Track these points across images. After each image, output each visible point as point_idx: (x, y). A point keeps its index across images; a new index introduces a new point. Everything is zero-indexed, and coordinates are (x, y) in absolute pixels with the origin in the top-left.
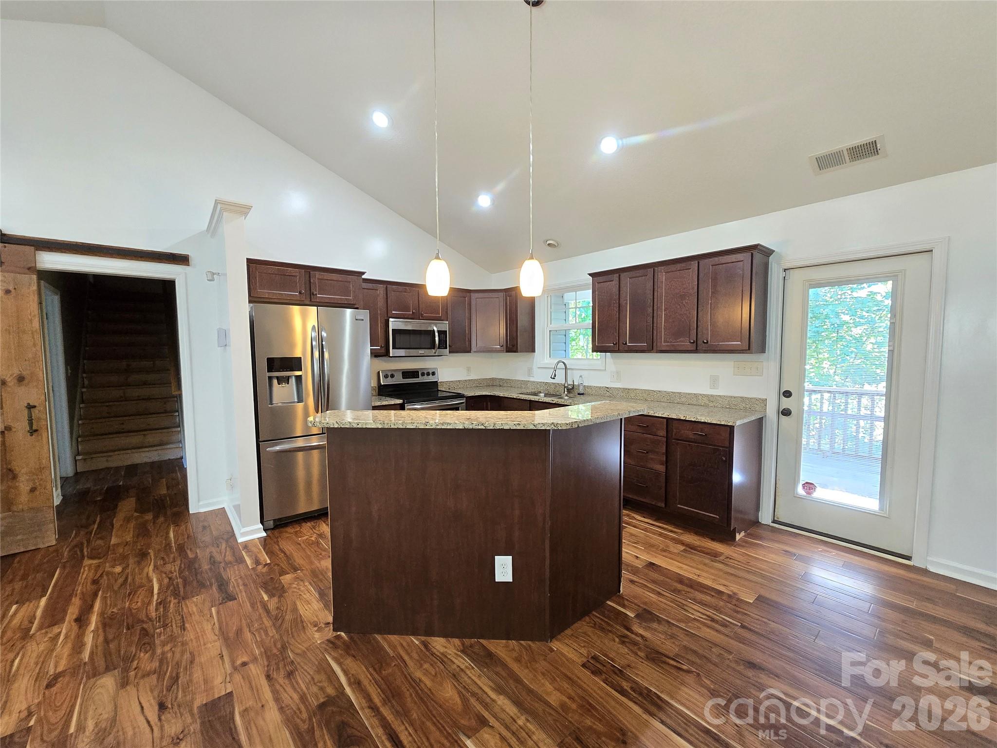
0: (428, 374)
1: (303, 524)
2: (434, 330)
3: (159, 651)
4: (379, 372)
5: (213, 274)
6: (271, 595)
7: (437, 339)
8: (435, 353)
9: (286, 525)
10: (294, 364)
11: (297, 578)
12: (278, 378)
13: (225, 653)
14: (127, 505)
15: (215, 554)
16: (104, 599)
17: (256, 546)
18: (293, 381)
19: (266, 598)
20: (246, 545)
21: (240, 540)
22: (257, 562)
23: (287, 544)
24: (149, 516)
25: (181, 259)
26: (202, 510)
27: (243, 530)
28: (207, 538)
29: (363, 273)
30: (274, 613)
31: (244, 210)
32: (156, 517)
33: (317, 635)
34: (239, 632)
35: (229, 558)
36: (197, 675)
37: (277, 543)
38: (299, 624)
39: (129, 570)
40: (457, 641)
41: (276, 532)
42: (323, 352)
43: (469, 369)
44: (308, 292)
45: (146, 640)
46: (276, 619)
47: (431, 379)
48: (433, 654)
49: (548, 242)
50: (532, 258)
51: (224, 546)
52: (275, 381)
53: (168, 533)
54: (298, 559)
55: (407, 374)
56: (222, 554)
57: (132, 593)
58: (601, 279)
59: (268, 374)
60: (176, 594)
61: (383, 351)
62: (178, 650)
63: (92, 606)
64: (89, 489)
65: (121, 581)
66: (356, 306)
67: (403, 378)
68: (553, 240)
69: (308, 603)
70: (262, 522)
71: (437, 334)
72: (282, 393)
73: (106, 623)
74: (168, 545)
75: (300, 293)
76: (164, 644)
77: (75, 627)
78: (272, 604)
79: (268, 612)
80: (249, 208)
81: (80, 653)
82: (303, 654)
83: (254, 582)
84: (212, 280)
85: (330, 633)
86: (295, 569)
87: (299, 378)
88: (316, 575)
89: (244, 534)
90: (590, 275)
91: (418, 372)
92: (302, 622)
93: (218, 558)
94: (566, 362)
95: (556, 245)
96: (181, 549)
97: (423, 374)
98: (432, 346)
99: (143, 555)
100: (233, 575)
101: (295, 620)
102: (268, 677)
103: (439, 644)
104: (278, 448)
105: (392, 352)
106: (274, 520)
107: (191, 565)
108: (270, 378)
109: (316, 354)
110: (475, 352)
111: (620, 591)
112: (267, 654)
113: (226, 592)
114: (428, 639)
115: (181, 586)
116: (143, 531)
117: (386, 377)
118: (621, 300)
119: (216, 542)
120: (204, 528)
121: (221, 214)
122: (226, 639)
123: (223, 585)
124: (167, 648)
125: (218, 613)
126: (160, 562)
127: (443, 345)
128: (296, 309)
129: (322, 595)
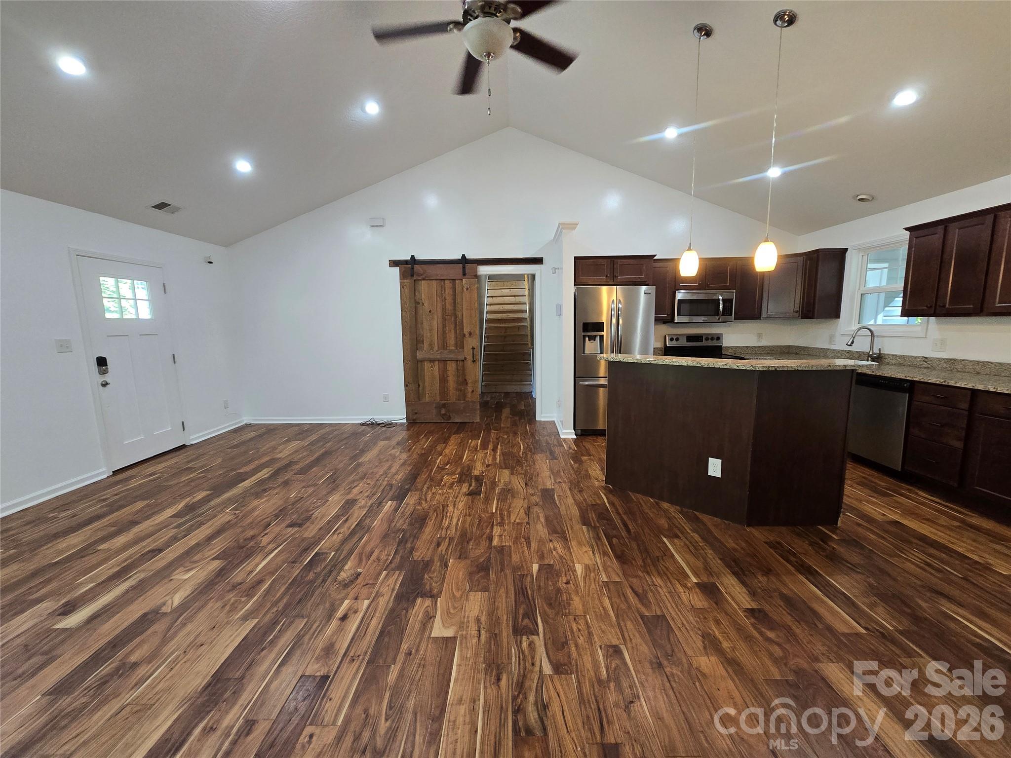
0: (712, 339)
1: (599, 437)
2: (719, 299)
3: (524, 468)
4: (665, 336)
5: (556, 269)
6: (575, 462)
7: (721, 307)
8: (719, 319)
9: (589, 435)
10: (599, 327)
11: (590, 459)
12: (589, 336)
13: (552, 476)
14: (506, 412)
15: (549, 440)
16: (501, 446)
17: (570, 441)
18: (598, 339)
19: (572, 463)
20: (565, 440)
21: (562, 436)
22: (570, 448)
23: (588, 444)
24: (517, 418)
25: (538, 261)
26: (543, 420)
27: (564, 431)
28: (545, 433)
29: (655, 256)
30: (576, 469)
31: (573, 226)
32: (520, 419)
33: (597, 483)
34: (558, 471)
35: (556, 443)
36: (540, 479)
37: (582, 442)
38: (588, 476)
39: (510, 438)
40: (678, 508)
41: (582, 437)
42: (618, 319)
43: (760, 336)
44: (612, 275)
45: (519, 463)
46: (577, 471)
47: (715, 343)
48: (660, 508)
49: (859, 197)
50: (766, 241)
51: (553, 438)
52: (587, 339)
53: (526, 427)
54: (593, 451)
55: (690, 338)
56: (552, 440)
57: (513, 446)
58: (920, 232)
59: (583, 334)
60: (530, 451)
61: (669, 318)
62: (532, 470)
63: (497, 447)
64: (488, 401)
65: (507, 441)
66: (647, 283)
67: (687, 341)
68: (864, 195)
69: (594, 470)
70: (574, 429)
71: (721, 302)
72: (591, 347)
73: (503, 454)
74: (526, 432)
75: (607, 276)
76: (526, 466)
77: (492, 453)
78: (576, 466)
79: (573, 468)
80: (577, 224)
81: (495, 460)
82: (588, 487)
83: (568, 455)
84: (555, 273)
85: (603, 484)
86: (590, 456)
87: (602, 337)
88: (600, 459)
89: (564, 434)
90: (906, 229)
91: (702, 337)
92: (589, 476)
93: (550, 442)
94: (872, 329)
95: (871, 199)
96: (533, 435)
97: (707, 339)
98: (717, 313)
99: (515, 434)
100: (557, 450)
101: (586, 475)
102: (570, 489)
103: (666, 505)
104: (587, 383)
105: (677, 319)
106: (581, 430)
107: (537, 442)
108: (584, 337)
109: (614, 321)
110: (765, 318)
111: (837, 524)
112: (571, 482)
113: (554, 456)
114: (660, 502)
115: (533, 449)
116: (514, 424)
117: (672, 339)
118: (945, 256)
119: (550, 435)
120: (544, 428)
121: (561, 232)
122: (553, 473)
123: (552, 453)
124: (528, 468)
125: (549, 462)
126: (523, 438)
127: (727, 311)
128: (604, 289)
129: (602, 469)
